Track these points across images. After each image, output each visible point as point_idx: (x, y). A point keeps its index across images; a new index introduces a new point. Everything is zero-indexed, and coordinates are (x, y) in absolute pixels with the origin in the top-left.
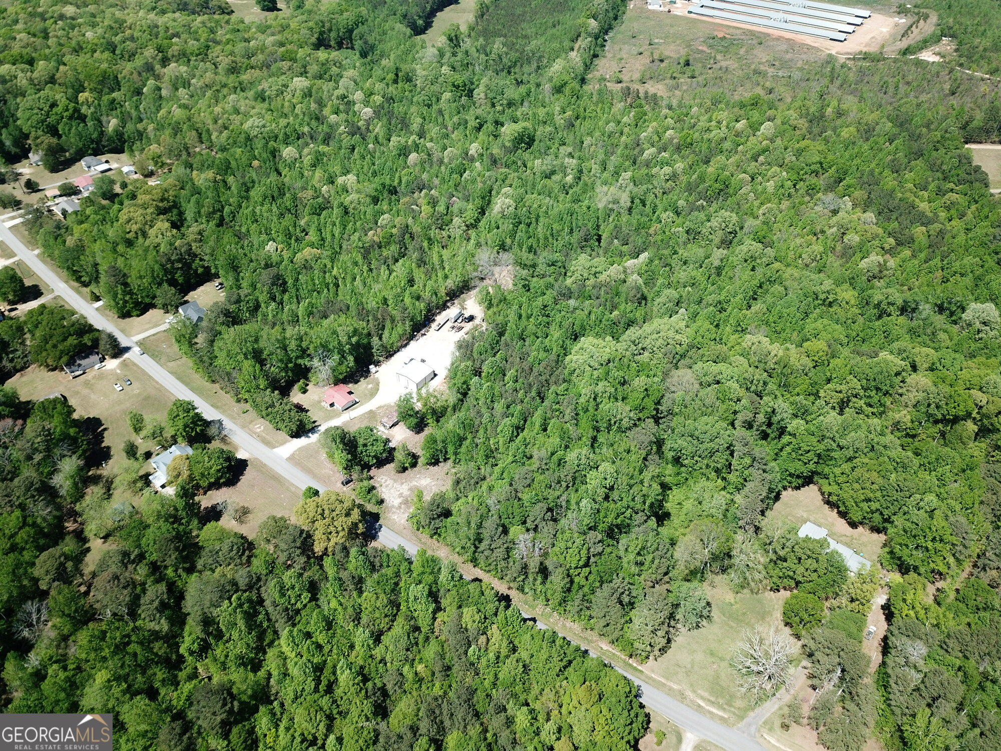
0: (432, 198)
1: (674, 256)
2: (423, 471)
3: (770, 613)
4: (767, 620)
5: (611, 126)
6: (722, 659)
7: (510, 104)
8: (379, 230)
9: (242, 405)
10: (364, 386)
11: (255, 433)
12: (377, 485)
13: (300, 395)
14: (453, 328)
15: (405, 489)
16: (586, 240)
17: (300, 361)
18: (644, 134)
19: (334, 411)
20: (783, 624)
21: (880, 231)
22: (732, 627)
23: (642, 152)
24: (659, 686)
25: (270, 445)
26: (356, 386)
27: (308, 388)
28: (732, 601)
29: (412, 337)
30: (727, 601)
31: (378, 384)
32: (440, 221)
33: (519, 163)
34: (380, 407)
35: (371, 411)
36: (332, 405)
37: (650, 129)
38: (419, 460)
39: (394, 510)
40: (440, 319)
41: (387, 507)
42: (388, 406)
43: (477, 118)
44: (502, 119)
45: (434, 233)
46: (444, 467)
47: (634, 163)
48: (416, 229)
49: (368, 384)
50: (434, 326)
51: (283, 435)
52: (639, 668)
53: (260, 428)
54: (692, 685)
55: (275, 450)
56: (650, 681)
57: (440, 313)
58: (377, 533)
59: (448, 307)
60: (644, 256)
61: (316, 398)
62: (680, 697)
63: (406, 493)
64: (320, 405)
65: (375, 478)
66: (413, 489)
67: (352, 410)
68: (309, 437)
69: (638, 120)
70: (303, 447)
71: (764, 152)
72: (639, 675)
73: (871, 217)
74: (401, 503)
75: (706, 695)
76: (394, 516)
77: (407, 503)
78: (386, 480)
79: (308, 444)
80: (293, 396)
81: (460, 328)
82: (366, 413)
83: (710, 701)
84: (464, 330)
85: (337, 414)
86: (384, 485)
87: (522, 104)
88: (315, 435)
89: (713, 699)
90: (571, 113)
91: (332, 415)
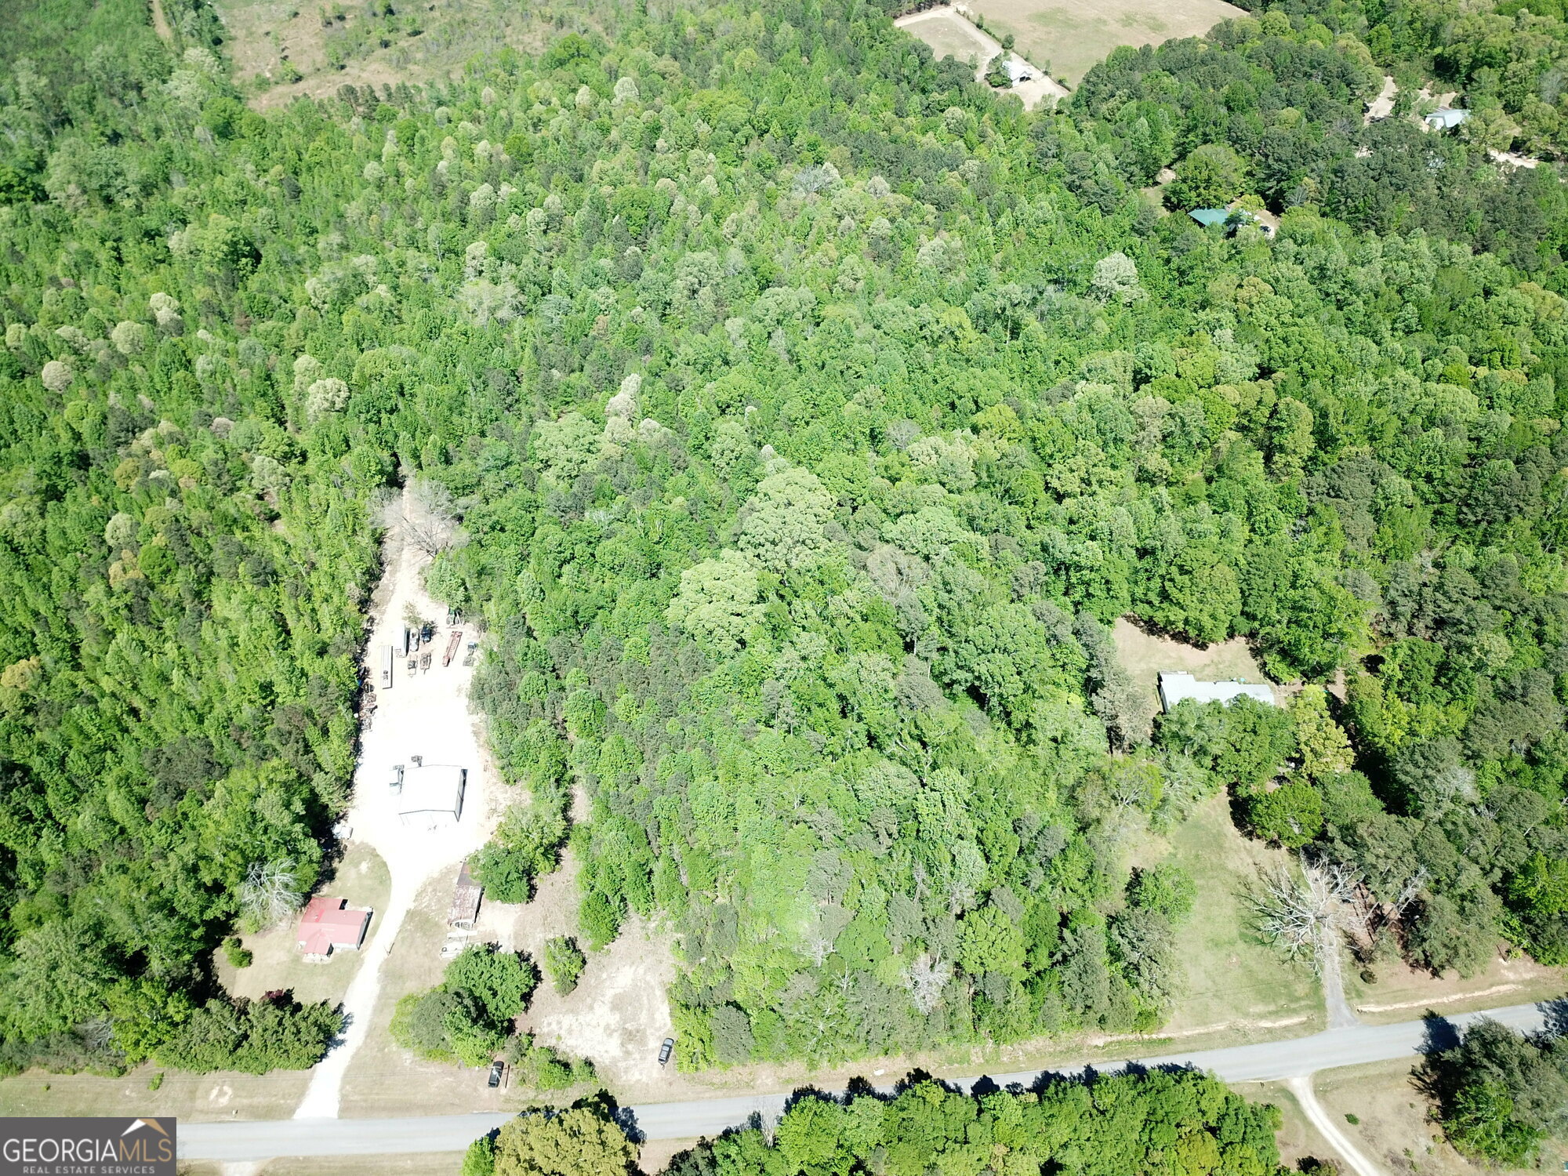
0: (173, 438)
1: (673, 362)
2: (605, 961)
3: (1221, 835)
4: (1227, 845)
5: (372, 169)
6: (1232, 943)
8: (126, 554)
9: (136, 1073)
10: (353, 873)
11: (225, 1111)
12: (552, 1042)
13: (244, 973)
14: (413, 665)
15: (603, 1014)
16: (509, 394)
17: (209, 915)
18: (442, 165)
19: (341, 958)
20: (1246, 839)
21: (903, 199)
23: (465, 200)
24: (1206, 1042)
25: (279, 1112)
26: (337, 883)
27: (245, 946)
28: (1171, 850)
29: (358, 728)
30: (1166, 854)
31: (374, 854)
32: (226, 478)
33: (275, 300)
34: (419, 896)
35: (411, 915)
36: (331, 951)
37: (448, 153)
38: (582, 946)
39: (622, 1065)
40: (374, 660)
41: (605, 1069)
42: (435, 885)
43: (103, 241)
44: (152, 222)
45: (228, 506)
46: (633, 926)
47: (464, 222)
48: (198, 516)
49: (357, 865)
50: (375, 679)
51: (283, 1078)
52: (1162, 1036)
53: (221, 1094)
54: (1237, 1009)
55: (299, 1115)
56: (1193, 1045)
57: (363, 650)
58: (633, 1128)
59: (370, 631)
60: (631, 382)
61: (283, 956)
62: (1239, 1037)
63: (614, 1019)
64: (306, 965)
65: (536, 1031)
66: (617, 1005)
67: (373, 934)
68: (342, 1042)
69: (409, 141)
70: (349, 1069)
71: (656, 130)
72: (1172, 1047)
73: (880, 182)
74: (622, 1045)
75: (1260, 1008)
76: (634, 1076)
77: (632, 1037)
78: (559, 1023)
79: (353, 1058)
80: (233, 984)
81: (427, 659)
82: (404, 922)
83: (1270, 1013)
84: (437, 660)
85: (354, 962)
86: (563, 1033)
87: (167, 180)
88: (350, 1029)
89: (1272, 1008)
90: (279, 167)
91: (349, 968)
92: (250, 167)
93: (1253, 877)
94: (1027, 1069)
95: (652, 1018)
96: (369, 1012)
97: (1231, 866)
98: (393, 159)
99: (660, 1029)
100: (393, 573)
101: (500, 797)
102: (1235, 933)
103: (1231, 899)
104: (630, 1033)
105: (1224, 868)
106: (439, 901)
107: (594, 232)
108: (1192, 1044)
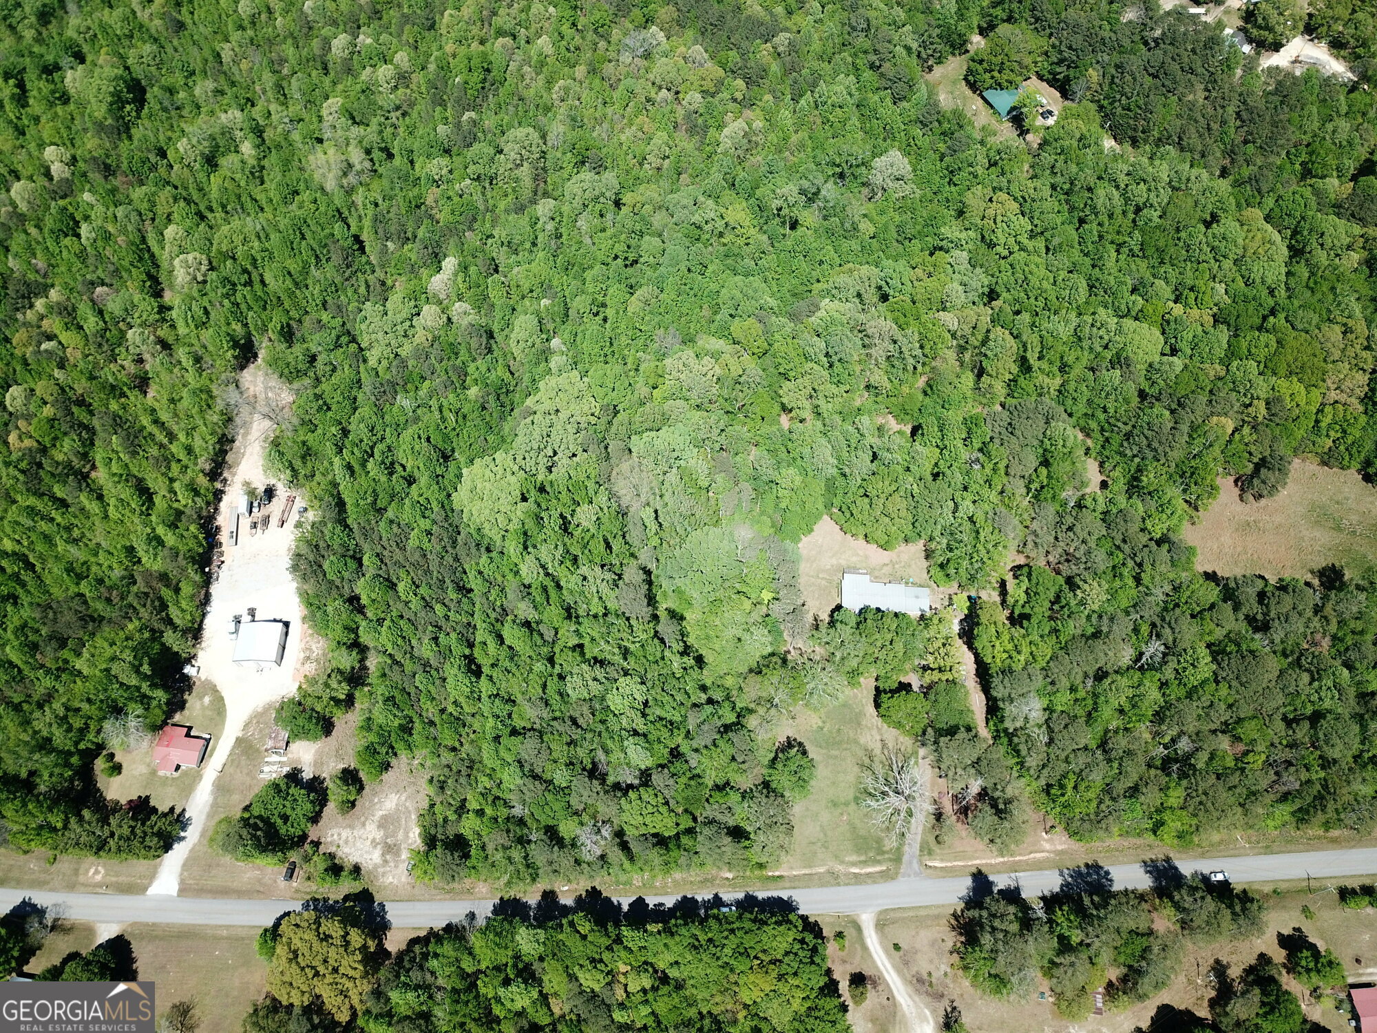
0: (61, 307)
1: (489, 245)
2: (378, 789)
3: (861, 714)
4: (864, 723)
5: (245, 6)
6: (847, 804)
8: (21, 423)
9: (36, 854)
10: (198, 705)
11: (99, 885)
12: (332, 849)
13: (116, 781)
14: (254, 525)
15: (372, 831)
16: (349, 266)
17: (82, 747)
18: (308, 4)
19: (186, 773)
20: (879, 720)
21: (720, 71)
22: (836, 757)
23: (326, 48)
24: (807, 881)
25: (136, 889)
26: (186, 712)
27: (117, 759)
28: (820, 724)
29: (207, 580)
30: (815, 726)
31: (213, 690)
32: (105, 348)
33: (153, 157)
34: (246, 726)
35: (239, 741)
36: (178, 767)
38: (362, 775)
39: (381, 870)
40: (224, 520)
41: (369, 873)
42: (257, 718)
43: (6, 78)
44: (50, 59)
45: (109, 373)
46: (402, 762)
47: (325, 69)
48: (80, 386)
49: (201, 698)
50: (224, 537)
51: (139, 865)
52: (777, 874)
53: (97, 872)
54: (836, 857)
55: (151, 891)
56: (797, 883)
57: (216, 509)
58: (383, 918)
59: (222, 492)
60: (449, 262)
61: (142, 769)
62: (833, 879)
63: (379, 835)
64: (161, 777)
65: (323, 840)
66: (384, 823)
67: (211, 756)
68: (184, 838)
70: (187, 860)
72: (781, 884)
73: (700, 50)
74: (383, 855)
75: (854, 858)
76: (388, 879)
77: (390, 849)
78: (339, 835)
79: (191, 851)
80: (107, 788)
81: (266, 521)
82: (234, 747)
83: (860, 862)
84: (274, 521)
85: (196, 777)
86: (341, 843)
88: (190, 829)
89: (863, 858)
91: (189, 782)
93: (878, 751)
94: (672, 894)
95: (407, 837)
96: (204, 817)
97: (862, 741)
99: (410, 844)
100: (245, 436)
101: (314, 648)
102: (851, 796)
103: (856, 769)
104: (390, 846)
105: (856, 742)
106: (261, 731)
107: (438, 92)
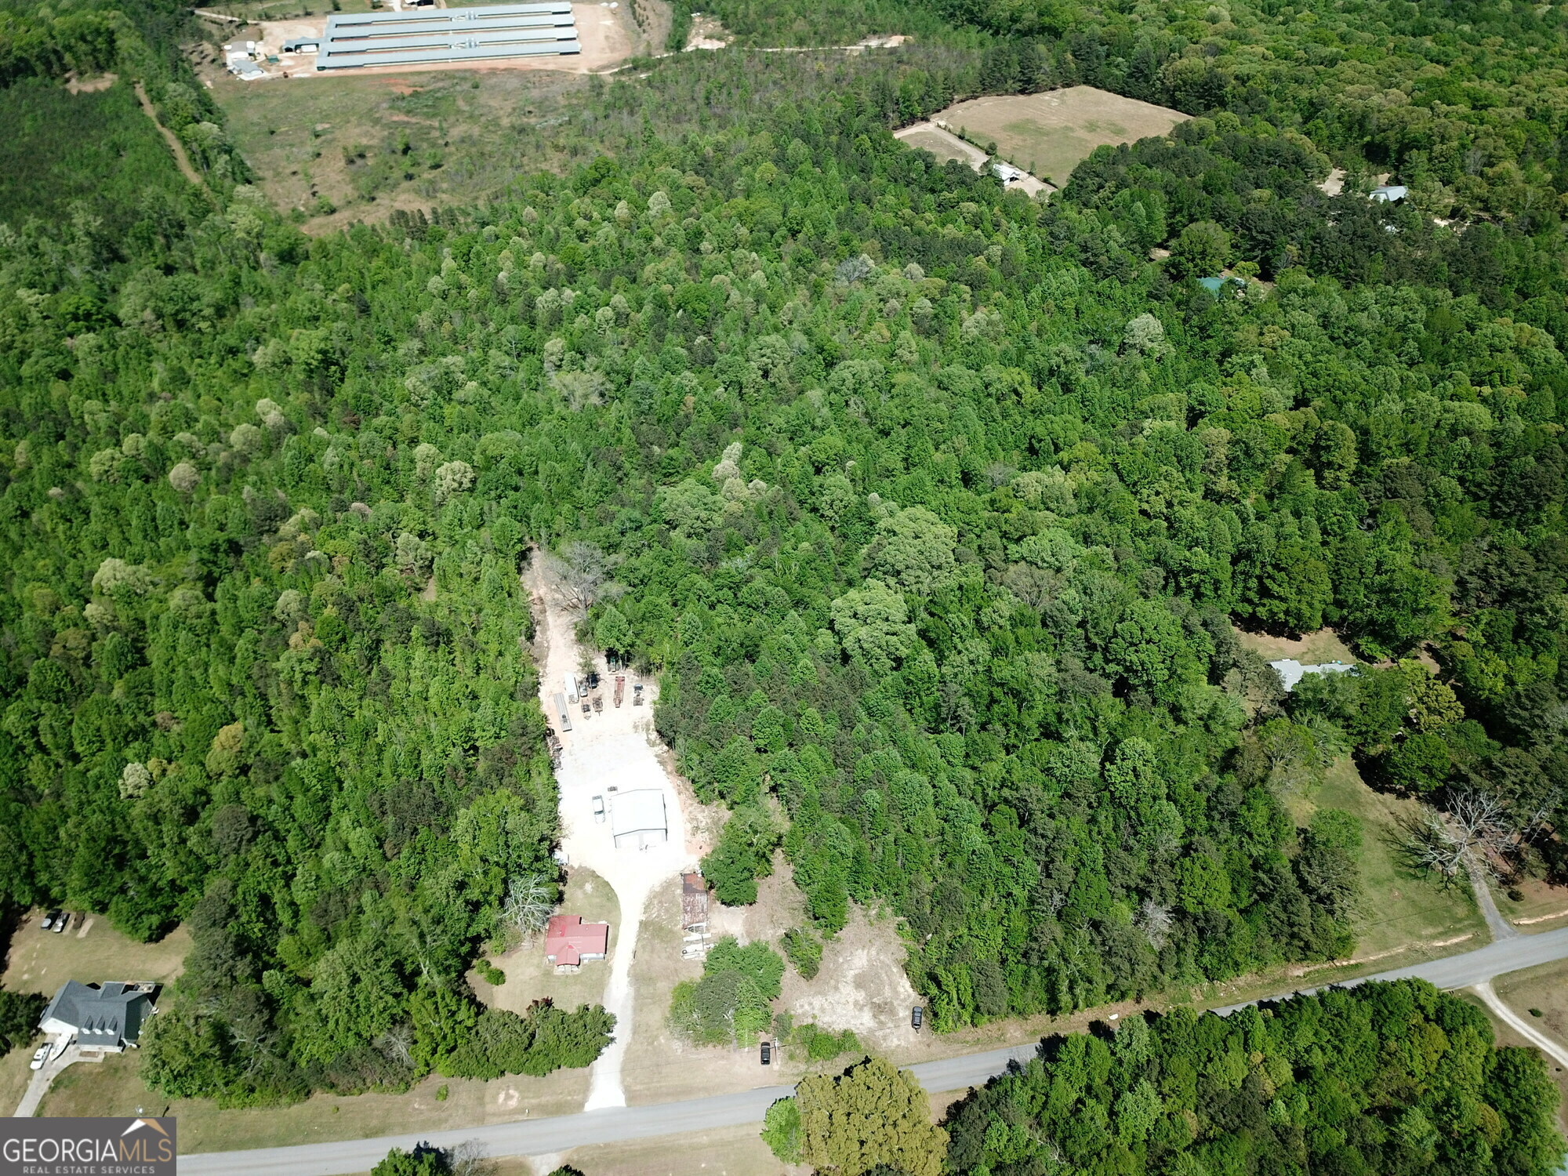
0: (317, 523)
1: (766, 430)
2: (838, 947)
3: (1355, 793)
4: (1363, 800)
5: (434, 283)
6: (1390, 880)
7: (220, 312)
8: (302, 626)
9: (419, 1089)
10: (579, 894)
11: (517, 1112)
12: (808, 1021)
13: (501, 990)
14: (587, 709)
15: (849, 993)
18: (501, 275)
19: (589, 967)
20: (1378, 794)
21: (939, 281)
23: (531, 305)
25: (568, 1107)
26: (568, 903)
27: (494, 967)
29: (551, 769)
31: (594, 876)
34: (647, 907)
35: (644, 925)
36: (579, 962)
37: (506, 265)
39: (879, 1034)
40: (549, 708)
41: (866, 1038)
42: (659, 897)
43: (192, 359)
46: (856, 917)
47: (533, 324)
49: (581, 887)
50: (555, 724)
51: (564, 1077)
52: (1352, 962)
53: (509, 1097)
54: (1410, 933)
55: (588, 1108)
57: (537, 699)
60: (732, 451)
61: (532, 971)
62: (1419, 957)
63: (861, 996)
64: (558, 977)
65: (791, 1013)
66: (860, 983)
67: (615, 944)
68: (612, 1039)
69: (465, 257)
70: (625, 1063)
71: (699, 234)
72: (1365, 970)
73: (914, 267)
74: (875, 1016)
75: (1430, 931)
76: (894, 1042)
77: (881, 1009)
78: (810, 1004)
79: (626, 1053)
80: (492, 1001)
81: (598, 703)
82: (640, 932)
83: (1441, 934)
84: (608, 702)
85: (605, 969)
86: (816, 1012)
87: (236, 303)
88: (617, 1028)
89: (1441, 929)
90: (346, 286)
91: (600, 976)
92: (319, 286)
93: (1393, 824)
94: (1245, 1001)
95: (896, 991)
96: (629, 1012)
97: (1371, 817)
98: (452, 273)
99: (904, 1000)
100: (544, 632)
101: (700, 816)
102: (1391, 872)
103: (1379, 844)
104: (879, 1006)
105: (1365, 819)
106: (667, 910)
107: (659, 325)
108: (1380, 966)
